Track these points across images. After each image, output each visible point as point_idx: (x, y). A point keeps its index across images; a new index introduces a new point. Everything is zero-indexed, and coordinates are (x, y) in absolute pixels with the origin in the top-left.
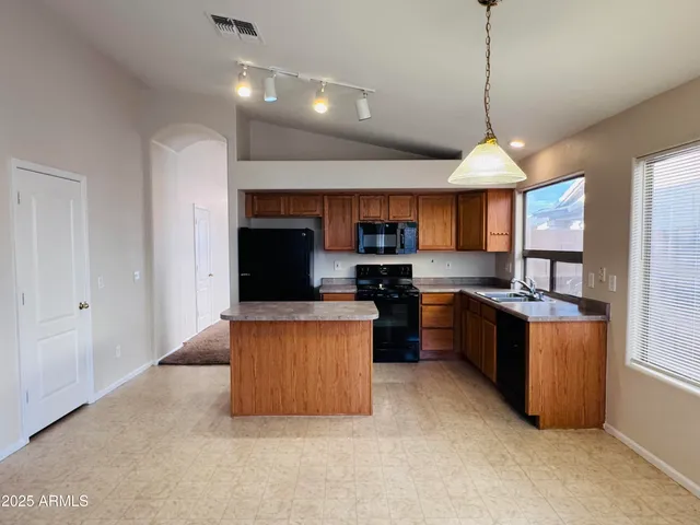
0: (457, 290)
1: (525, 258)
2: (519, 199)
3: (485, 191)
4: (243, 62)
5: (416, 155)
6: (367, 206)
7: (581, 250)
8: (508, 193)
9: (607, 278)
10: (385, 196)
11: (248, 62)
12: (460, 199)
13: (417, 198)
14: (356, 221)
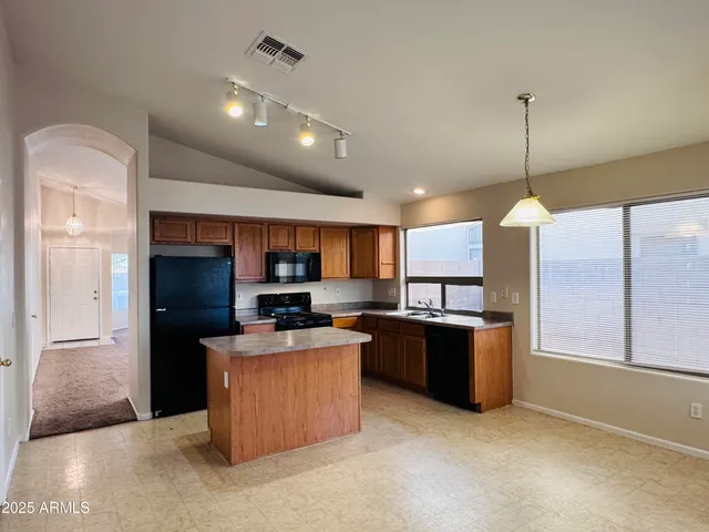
0: (360, 313)
1: (407, 283)
2: (402, 234)
3: (377, 227)
4: (235, 80)
5: (308, 189)
6: (276, 235)
7: (482, 275)
8: (394, 229)
9: (510, 295)
10: (293, 227)
11: (242, 83)
12: (354, 232)
13: (320, 229)
14: (266, 250)
